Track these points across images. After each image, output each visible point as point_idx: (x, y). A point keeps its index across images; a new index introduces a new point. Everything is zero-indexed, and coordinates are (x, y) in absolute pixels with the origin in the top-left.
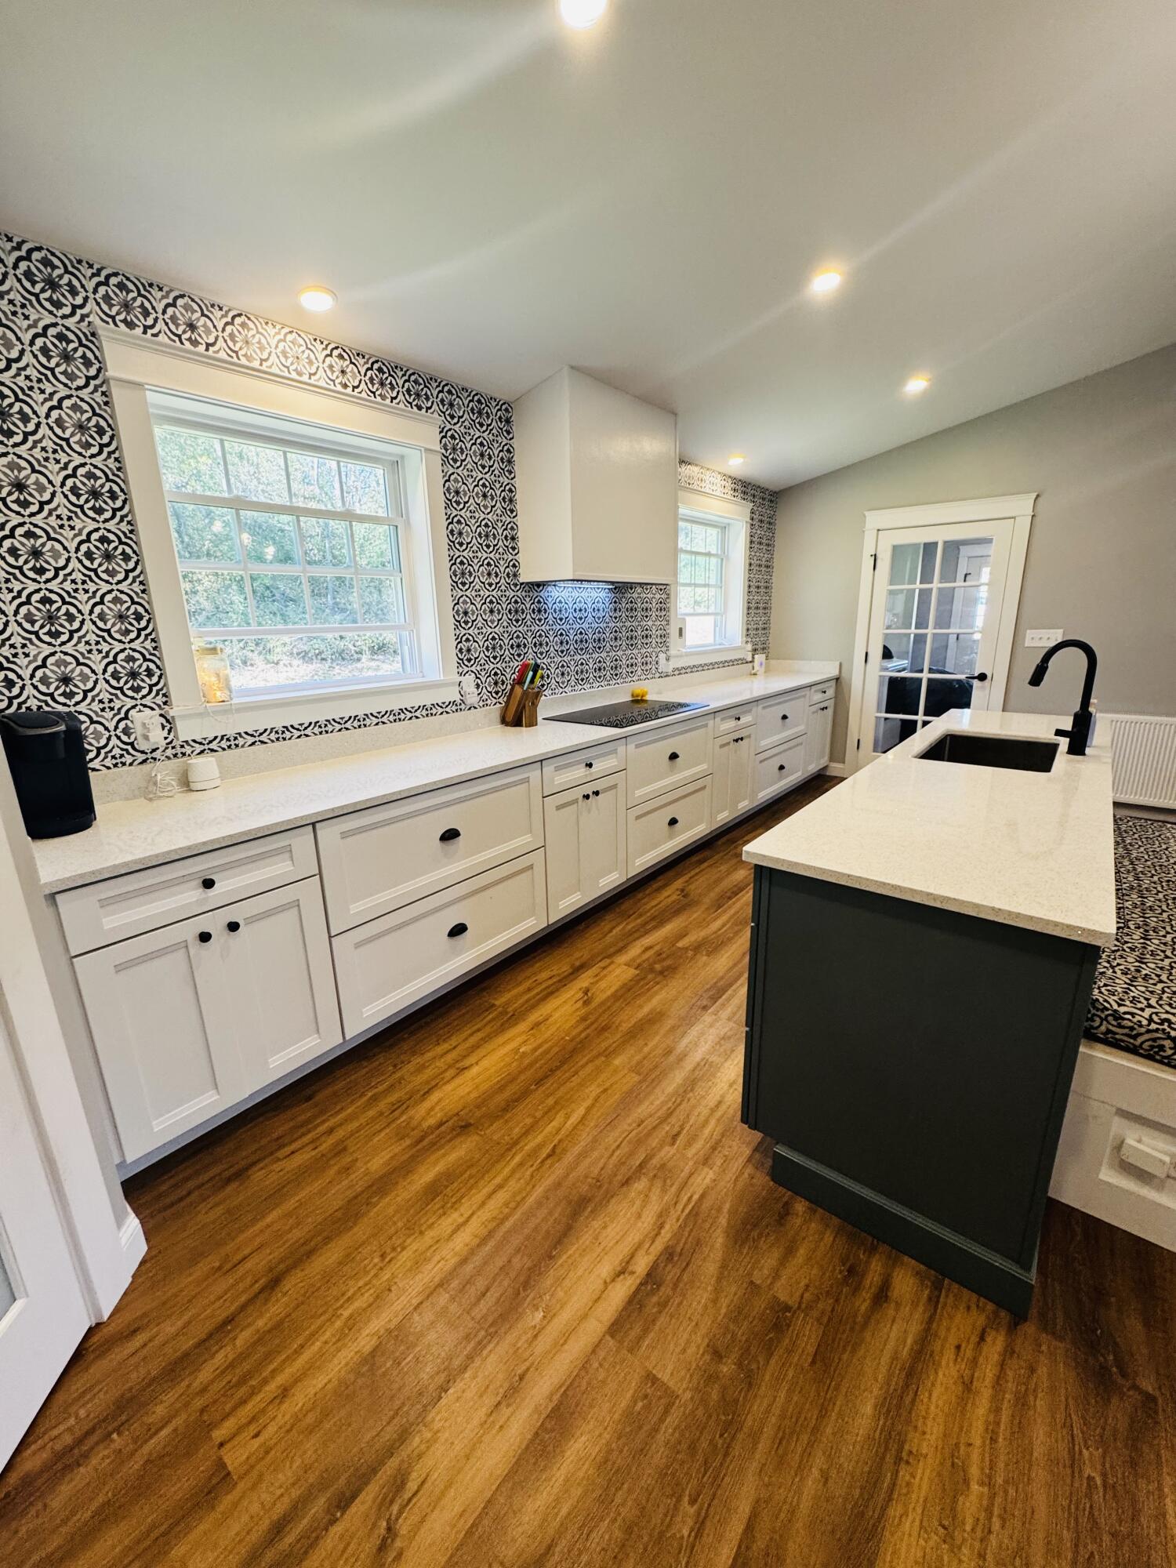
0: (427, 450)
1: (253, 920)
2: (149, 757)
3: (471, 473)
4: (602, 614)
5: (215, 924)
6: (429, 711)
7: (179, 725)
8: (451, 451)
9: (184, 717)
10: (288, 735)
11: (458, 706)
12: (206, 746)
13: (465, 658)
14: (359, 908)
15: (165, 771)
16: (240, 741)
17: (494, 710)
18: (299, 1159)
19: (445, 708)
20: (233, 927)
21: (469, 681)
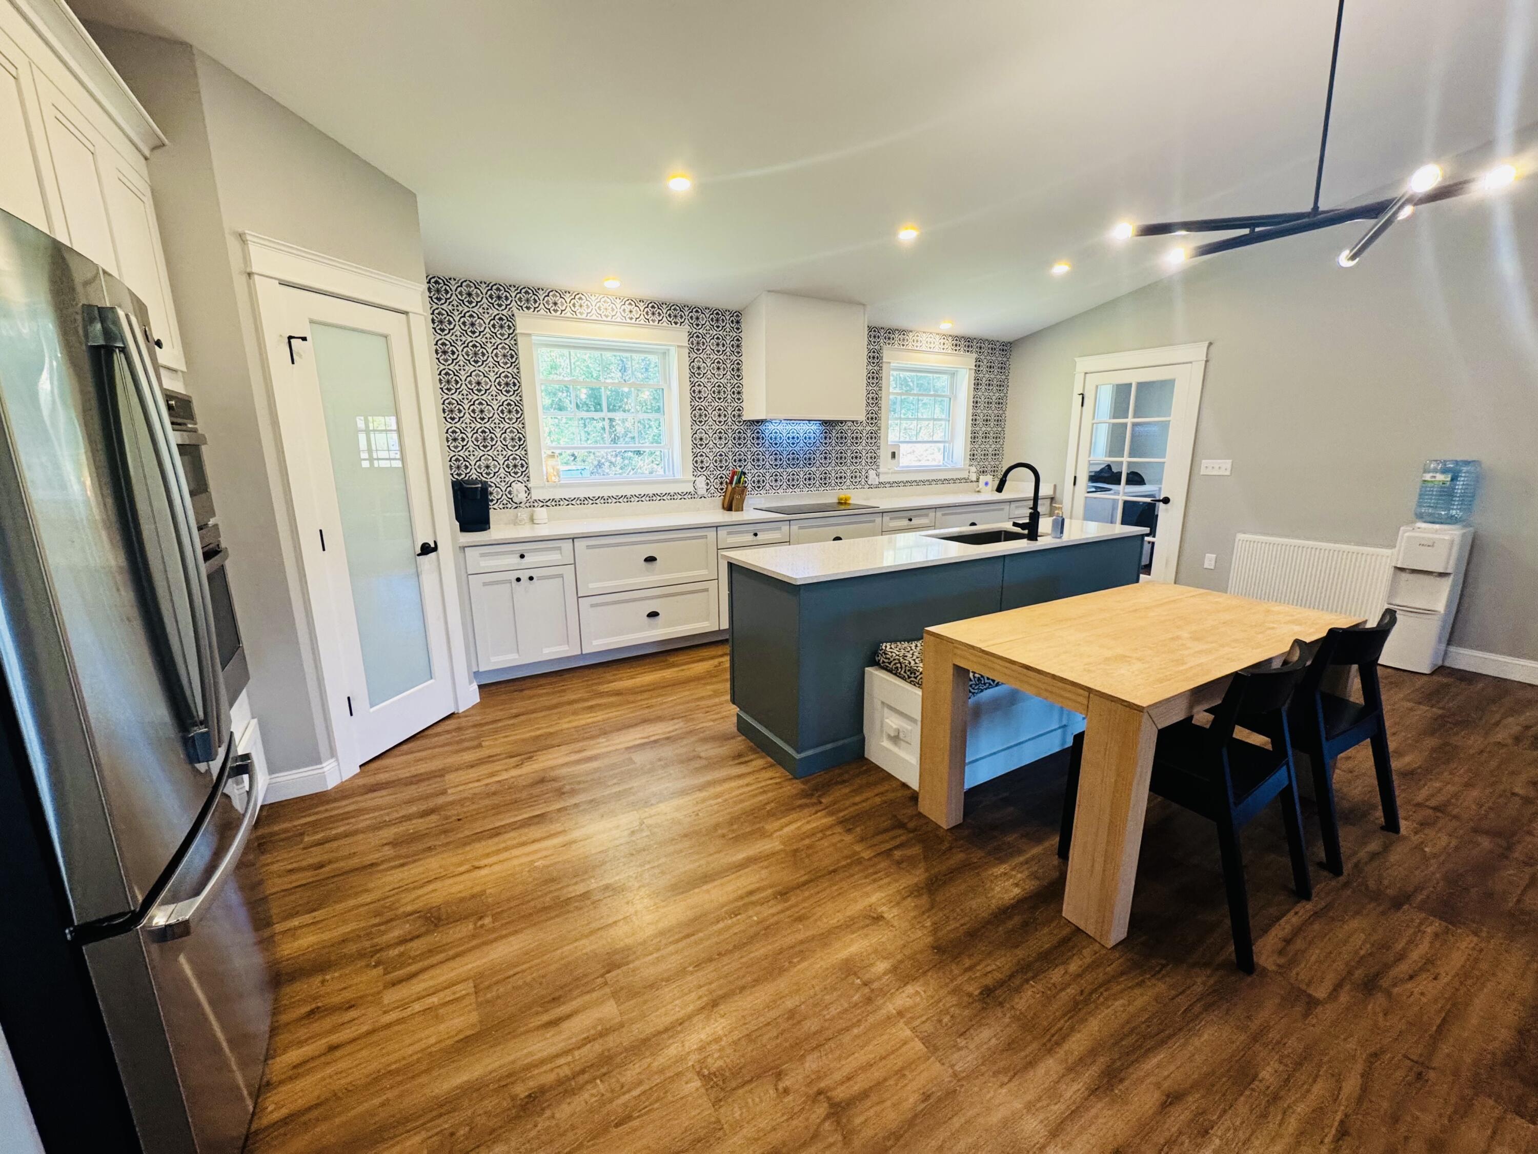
0: (679, 346)
1: (541, 578)
2: (518, 505)
3: (709, 355)
4: (812, 441)
5: (524, 576)
6: (672, 496)
7: (533, 491)
8: (696, 344)
9: (535, 488)
10: (586, 502)
11: (692, 495)
12: (545, 503)
13: (698, 466)
14: (594, 586)
15: (523, 513)
16: (561, 503)
17: (718, 500)
18: (544, 691)
19: (683, 495)
20: (531, 578)
21: (701, 482)
